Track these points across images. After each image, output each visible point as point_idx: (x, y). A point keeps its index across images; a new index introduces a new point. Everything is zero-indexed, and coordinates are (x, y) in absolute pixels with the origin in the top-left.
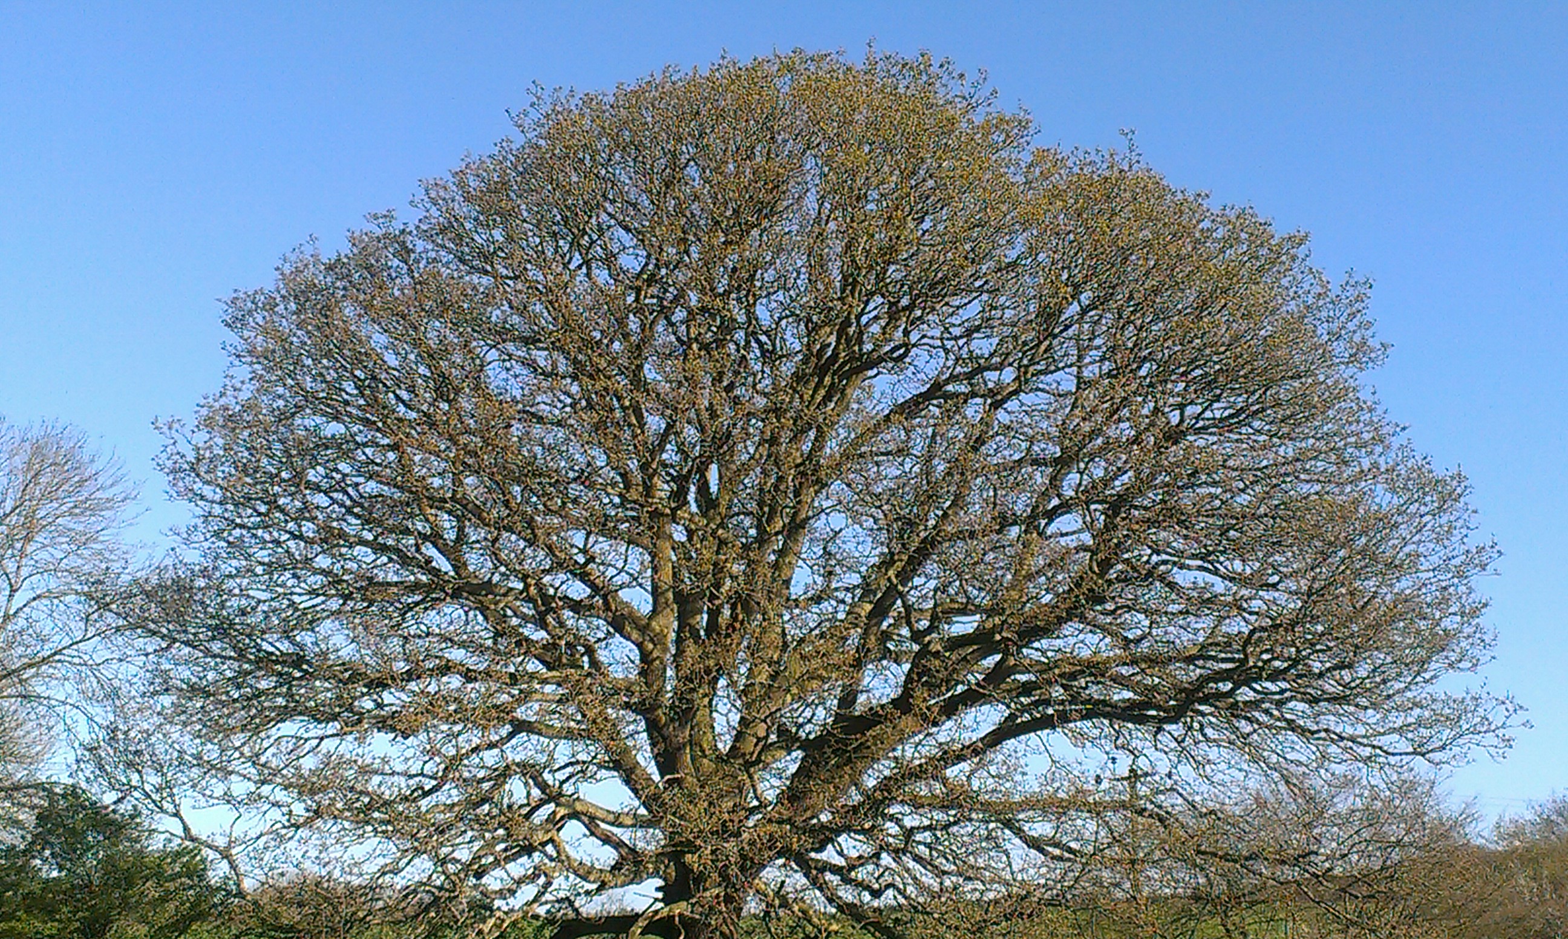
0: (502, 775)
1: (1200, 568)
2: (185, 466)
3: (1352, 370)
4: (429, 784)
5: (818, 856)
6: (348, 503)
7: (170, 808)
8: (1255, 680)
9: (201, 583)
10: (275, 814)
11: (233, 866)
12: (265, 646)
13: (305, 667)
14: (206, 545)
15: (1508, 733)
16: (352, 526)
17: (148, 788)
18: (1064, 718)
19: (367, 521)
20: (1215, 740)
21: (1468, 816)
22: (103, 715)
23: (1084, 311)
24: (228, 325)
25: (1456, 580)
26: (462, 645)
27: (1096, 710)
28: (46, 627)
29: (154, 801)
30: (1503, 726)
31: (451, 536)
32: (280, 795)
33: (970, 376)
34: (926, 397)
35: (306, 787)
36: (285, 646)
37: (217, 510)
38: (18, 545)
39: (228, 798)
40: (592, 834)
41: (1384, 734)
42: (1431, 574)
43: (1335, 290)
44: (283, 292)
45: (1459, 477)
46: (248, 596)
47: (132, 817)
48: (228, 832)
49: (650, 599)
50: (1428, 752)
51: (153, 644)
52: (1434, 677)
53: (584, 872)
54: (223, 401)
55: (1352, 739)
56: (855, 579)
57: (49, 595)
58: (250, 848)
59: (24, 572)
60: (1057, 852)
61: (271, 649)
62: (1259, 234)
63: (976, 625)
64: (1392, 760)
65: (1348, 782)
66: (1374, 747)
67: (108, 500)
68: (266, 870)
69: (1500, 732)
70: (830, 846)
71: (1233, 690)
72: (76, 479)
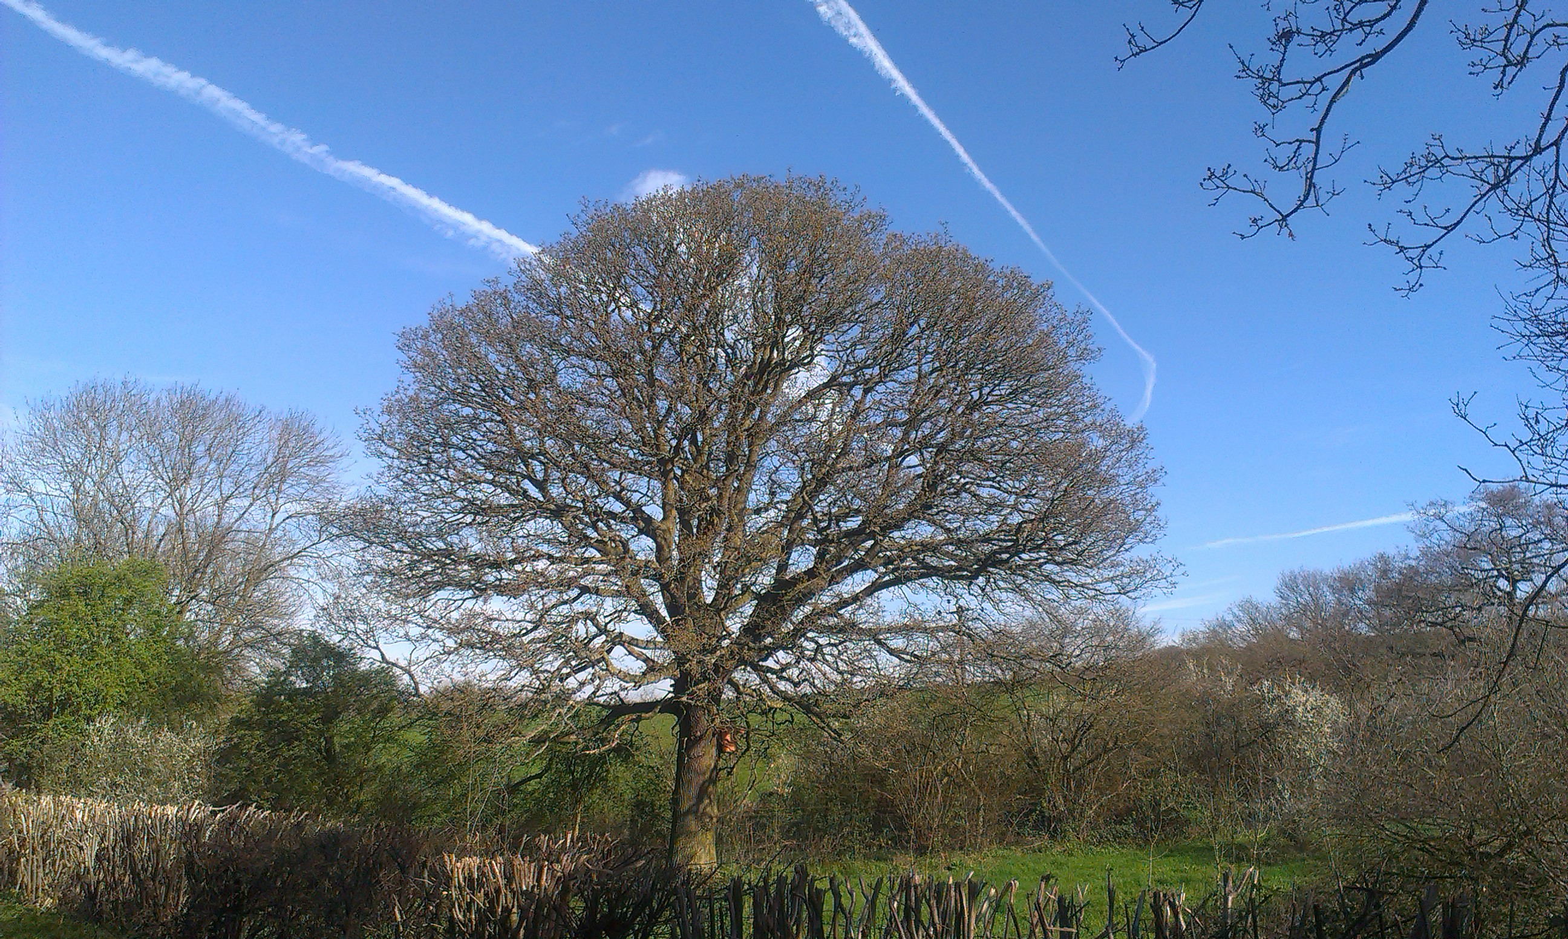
0: (573, 620)
1: (992, 487)
2: (375, 437)
3: (1078, 365)
4: (530, 626)
5: (764, 664)
6: (477, 456)
7: (373, 644)
8: (1024, 552)
9: (387, 507)
10: (436, 647)
11: (412, 677)
12: (428, 545)
13: (452, 557)
14: (390, 484)
15: (1174, 579)
16: (479, 472)
17: (359, 632)
18: (908, 579)
19: (488, 467)
20: (1002, 588)
21: (1155, 631)
22: (332, 587)
23: (923, 331)
24: (399, 348)
25: (1140, 490)
26: (549, 541)
27: (930, 571)
28: (296, 535)
29: (363, 640)
30: (1171, 576)
31: (540, 476)
32: (438, 635)
33: (854, 372)
34: (826, 385)
35: (453, 630)
36: (441, 545)
37: (396, 462)
38: (277, 485)
39: (407, 637)
40: (630, 653)
41: (1101, 582)
42: (1126, 487)
43: (1070, 316)
44: (434, 327)
45: (1141, 428)
46: (417, 514)
47: (350, 650)
48: (408, 658)
49: (662, 511)
50: (1129, 592)
51: (361, 545)
52: (1132, 547)
53: (624, 676)
54: (397, 396)
55: (1082, 586)
56: (788, 497)
57: (297, 515)
58: (421, 667)
59: (281, 501)
60: (908, 658)
61: (432, 547)
62: (1023, 284)
63: (859, 523)
64: (1108, 597)
65: (1081, 612)
66: (1096, 590)
67: (331, 456)
68: (432, 680)
69: (1169, 579)
70: (770, 658)
71: (1009, 558)
72: (311, 444)
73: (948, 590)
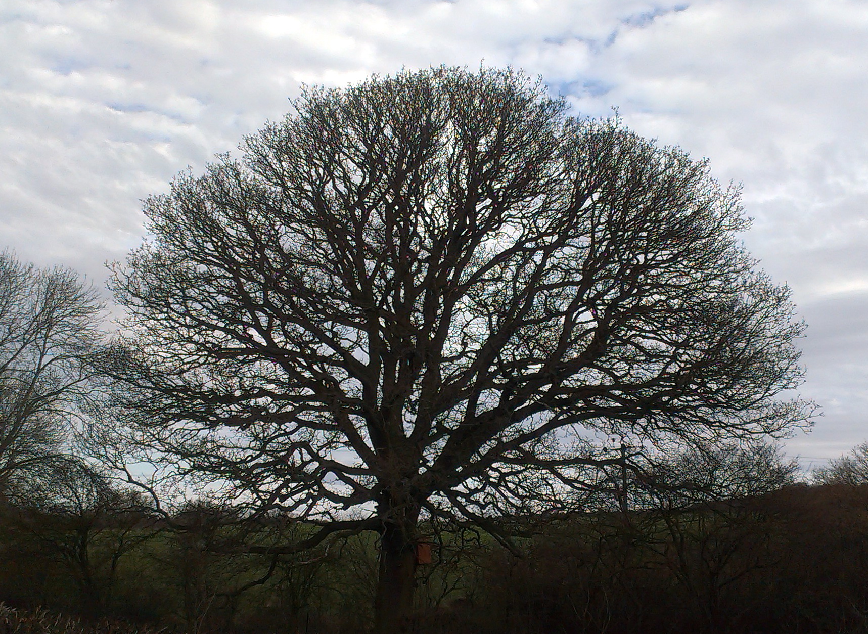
0: (290, 449)
1: (653, 338)
2: (122, 287)
3: (731, 233)
4: (254, 454)
5: (455, 489)
6: (211, 307)
7: (121, 466)
9: (134, 348)
10: (172, 468)
11: (153, 493)
12: (168, 382)
13: (189, 393)
14: (136, 328)
15: (812, 420)
16: (213, 320)
17: (109, 455)
19: (220, 317)
20: (661, 428)
23: (595, 203)
24: (146, 213)
25: (785, 341)
26: (270, 381)
27: (600, 412)
28: (61, 374)
30: (810, 417)
31: (264, 325)
32: (174, 458)
33: (535, 239)
34: (512, 251)
35: (187, 455)
36: (181, 383)
38: (44, 332)
39: (150, 461)
40: (340, 478)
41: (749, 423)
42: (771, 339)
43: (724, 191)
44: (175, 195)
45: (785, 288)
47: (102, 471)
48: (149, 477)
49: (368, 357)
50: (773, 431)
52: (776, 392)
53: (335, 498)
54: (142, 253)
55: (733, 426)
57: (61, 358)
59: (48, 346)
60: (580, 486)
63: (539, 370)
64: (754, 436)
65: (731, 450)
66: (744, 430)
69: (808, 420)
70: (461, 485)
71: (669, 400)
72: (73, 297)
73: (615, 428)
